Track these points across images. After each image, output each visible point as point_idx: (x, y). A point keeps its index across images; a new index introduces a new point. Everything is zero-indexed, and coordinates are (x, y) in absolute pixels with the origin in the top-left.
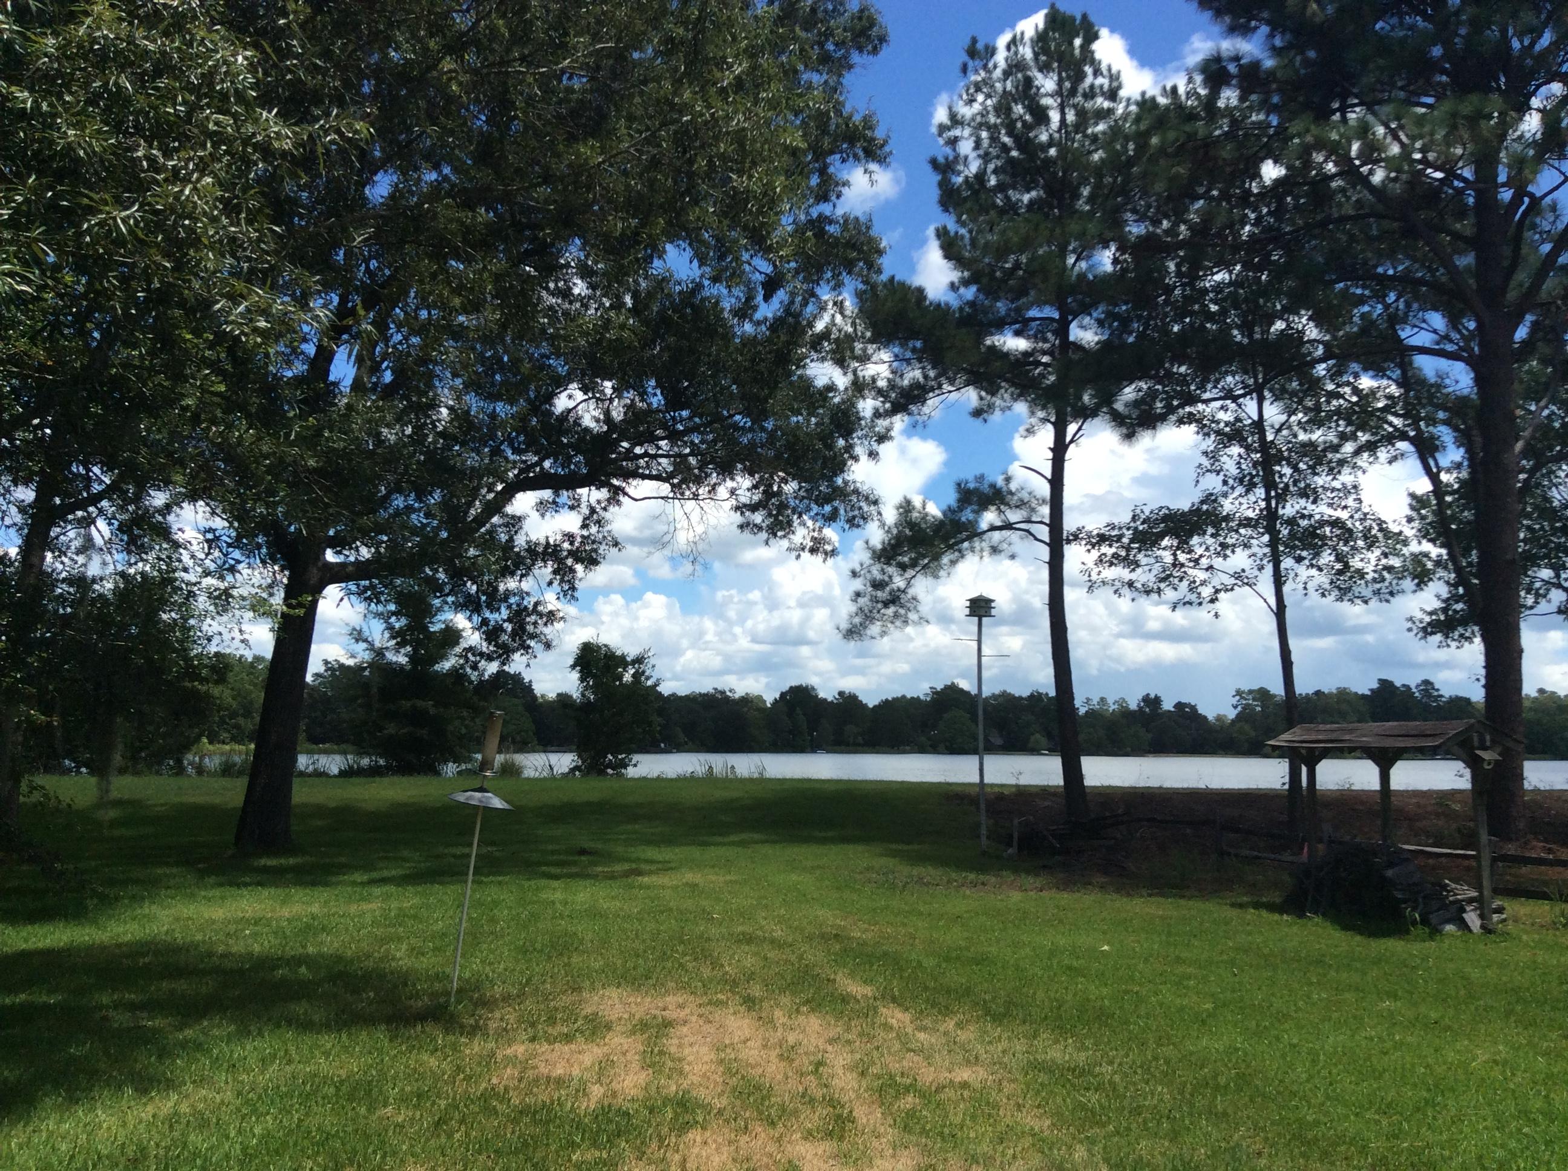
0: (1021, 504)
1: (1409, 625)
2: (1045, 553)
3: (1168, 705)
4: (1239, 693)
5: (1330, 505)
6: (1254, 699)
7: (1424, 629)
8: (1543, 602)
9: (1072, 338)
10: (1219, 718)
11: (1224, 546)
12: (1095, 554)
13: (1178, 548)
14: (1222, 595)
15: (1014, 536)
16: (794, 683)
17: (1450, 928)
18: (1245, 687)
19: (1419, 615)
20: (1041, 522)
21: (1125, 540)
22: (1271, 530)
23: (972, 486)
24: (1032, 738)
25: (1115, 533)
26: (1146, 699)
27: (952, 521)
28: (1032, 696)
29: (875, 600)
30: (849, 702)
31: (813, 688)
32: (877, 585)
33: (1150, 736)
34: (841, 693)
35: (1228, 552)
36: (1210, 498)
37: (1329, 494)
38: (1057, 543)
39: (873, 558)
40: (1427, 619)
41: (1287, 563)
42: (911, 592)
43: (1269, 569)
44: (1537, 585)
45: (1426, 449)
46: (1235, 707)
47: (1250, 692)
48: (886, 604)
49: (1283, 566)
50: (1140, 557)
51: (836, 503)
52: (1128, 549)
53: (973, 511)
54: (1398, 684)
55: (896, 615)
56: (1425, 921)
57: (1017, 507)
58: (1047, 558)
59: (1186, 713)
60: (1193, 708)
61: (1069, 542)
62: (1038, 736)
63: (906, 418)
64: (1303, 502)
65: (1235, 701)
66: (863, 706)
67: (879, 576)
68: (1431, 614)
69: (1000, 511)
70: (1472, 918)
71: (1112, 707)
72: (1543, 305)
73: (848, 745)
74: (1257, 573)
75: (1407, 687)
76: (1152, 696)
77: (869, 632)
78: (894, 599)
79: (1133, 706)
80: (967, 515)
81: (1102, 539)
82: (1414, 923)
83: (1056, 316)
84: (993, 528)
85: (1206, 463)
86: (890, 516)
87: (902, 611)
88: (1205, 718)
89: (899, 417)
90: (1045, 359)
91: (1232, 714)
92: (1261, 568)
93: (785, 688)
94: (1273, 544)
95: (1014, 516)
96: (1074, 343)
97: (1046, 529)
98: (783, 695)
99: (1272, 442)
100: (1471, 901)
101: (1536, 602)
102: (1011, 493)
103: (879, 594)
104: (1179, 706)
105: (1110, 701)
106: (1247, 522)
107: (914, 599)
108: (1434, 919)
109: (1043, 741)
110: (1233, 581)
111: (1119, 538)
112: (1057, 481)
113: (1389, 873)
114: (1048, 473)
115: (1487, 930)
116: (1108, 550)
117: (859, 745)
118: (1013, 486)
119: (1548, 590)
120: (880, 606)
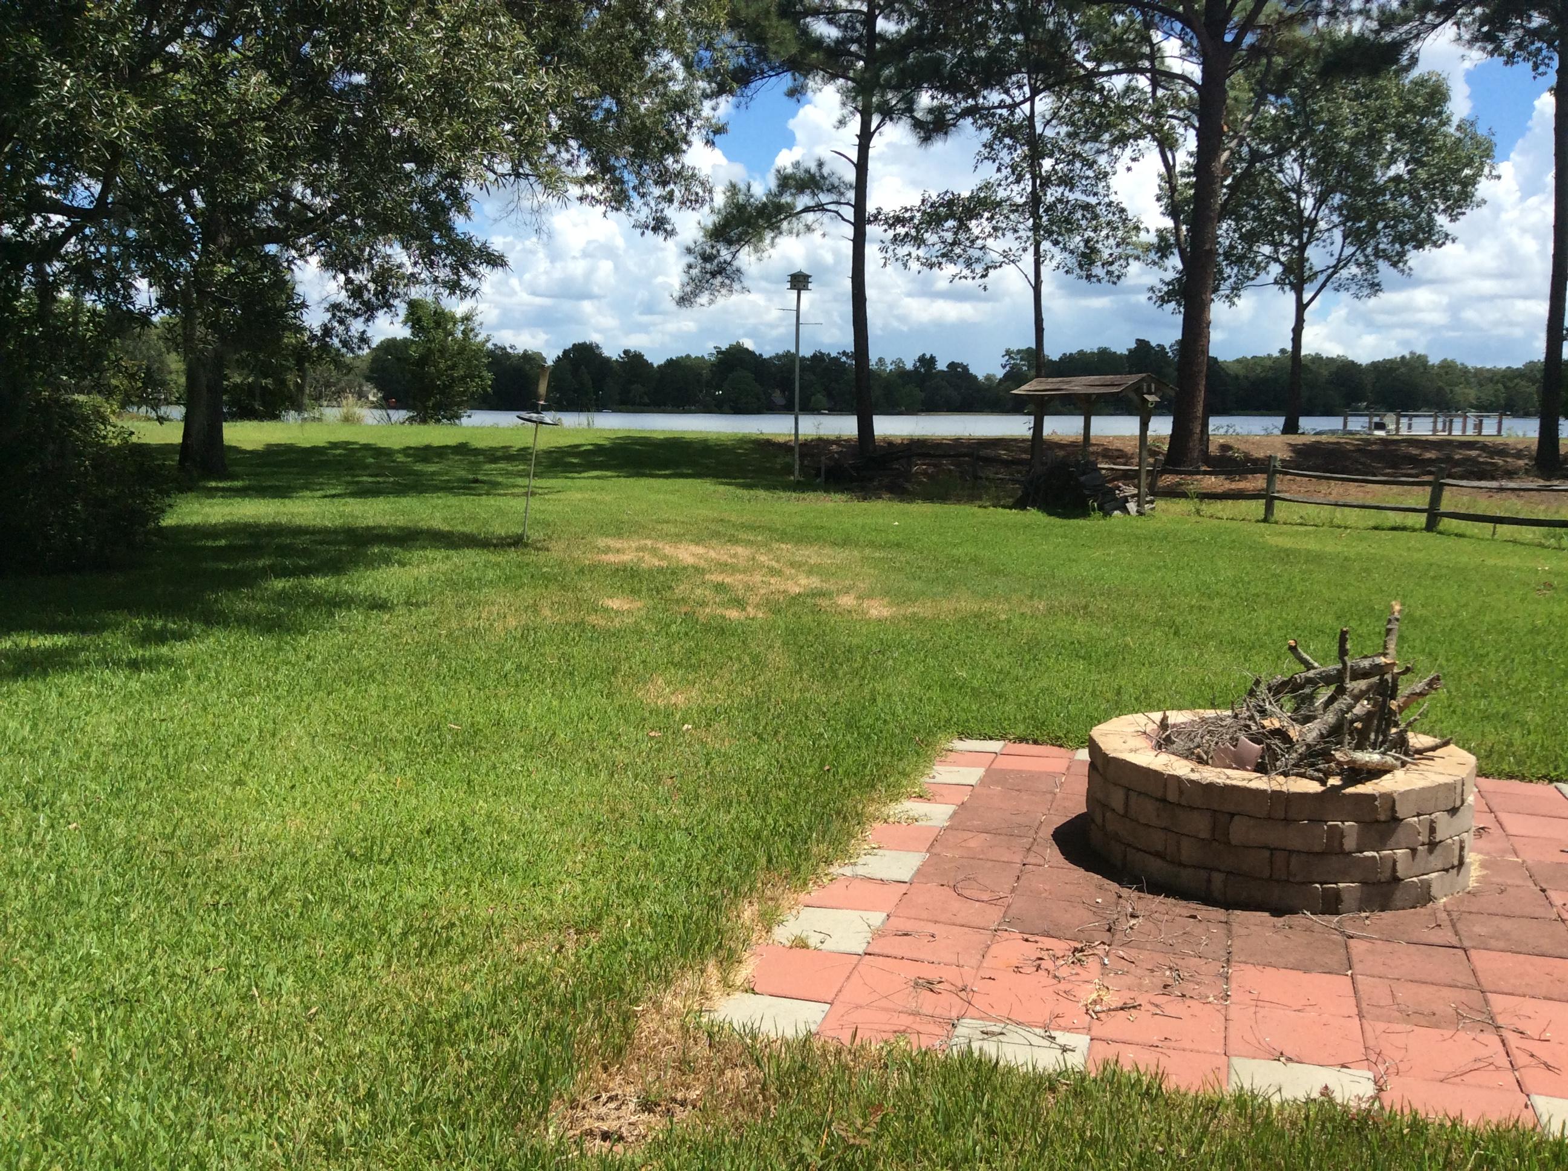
0: (833, 188)
1: (1150, 294)
2: (849, 231)
3: (942, 365)
4: (1008, 353)
5: (1084, 192)
6: (1022, 359)
7: (1162, 298)
8: (1263, 274)
9: (878, 29)
10: (988, 378)
11: (995, 229)
12: (891, 233)
13: (959, 228)
14: (992, 272)
15: (826, 218)
16: (579, 340)
17: (1117, 513)
18: (1014, 348)
19: (1159, 285)
20: (848, 204)
21: (916, 221)
22: (1035, 215)
23: (789, 170)
24: (813, 399)
25: (907, 215)
26: (922, 359)
27: (773, 203)
28: (814, 356)
29: (704, 271)
30: (634, 361)
31: (597, 346)
32: (707, 258)
33: (923, 395)
34: (626, 352)
35: (999, 234)
36: (987, 186)
37: (1084, 182)
38: (860, 222)
39: (705, 236)
40: (1165, 289)
41: (1046, 245)
42: (736, 263)
43: (1031, 250)
44: (1259, 259)
45: (1166, 143)
46: (1004, 367)
47: (1019, 352)
48: (714, 275)
49: (1042, 248)
50: (926, 236)
51: (672, 186)
52: (916, 228)
53: (792, 194)
54: (1153, 344)
55: (722, 284)
56: (1101, 508)
57: (828, 191)
58: (852, 236)
59: (959, 373)
60: (965, 368)
61: (870, 222)
62: (819, 396)
63: (730, 98)
64: (1060, 190)
65: (1004, 361)
66: (648, 365)
67: (708, 250)
68: (1168, 284)
69: (814, 194)
70: (1132, 506)
71: (890, 367)
72: (1262, 27)
73: (633, 404)
74: (1020, 252)
75: (1162, 347)
76: (928, 356)
77: (698, 300)
78: (720, 271)
79: (909, 366)
80: (786, 199)
81: (898, 220)
82: (1094, 510)
83: (865, 9)
84: (807, 209)
85: (985, 152)
86: (720, 200)
87: (727, 282)
88: (976, 377)
89: (724, 97)
90: (854, 48)
91: (1000, 373)
92: (1025, 250)
93: (569, 346)
94: (1036, 228)
95: (824, 198)
96: (880, 35)
97: (852, 210)
98: (566, 352)
99: (1040, 135)
100: (1133, 496)
101: (1257, 274)
102: (823, 177)
103: (708, 266)
104: (952, 366)
105: (888, 361)
106: (1016, 208)
107: (738, 270)
108: (1107, 506)
109: (824, 400)
110: (1001, 259)
111: (912, 218)
112: (862, 167)
113: (1082, 479)
114: (854, 157)
115: (1140, 513)
116: (901, 230)
117: (645, 405)
118: (826, 171)
119: (1268, 263)
120: (708, 276)
